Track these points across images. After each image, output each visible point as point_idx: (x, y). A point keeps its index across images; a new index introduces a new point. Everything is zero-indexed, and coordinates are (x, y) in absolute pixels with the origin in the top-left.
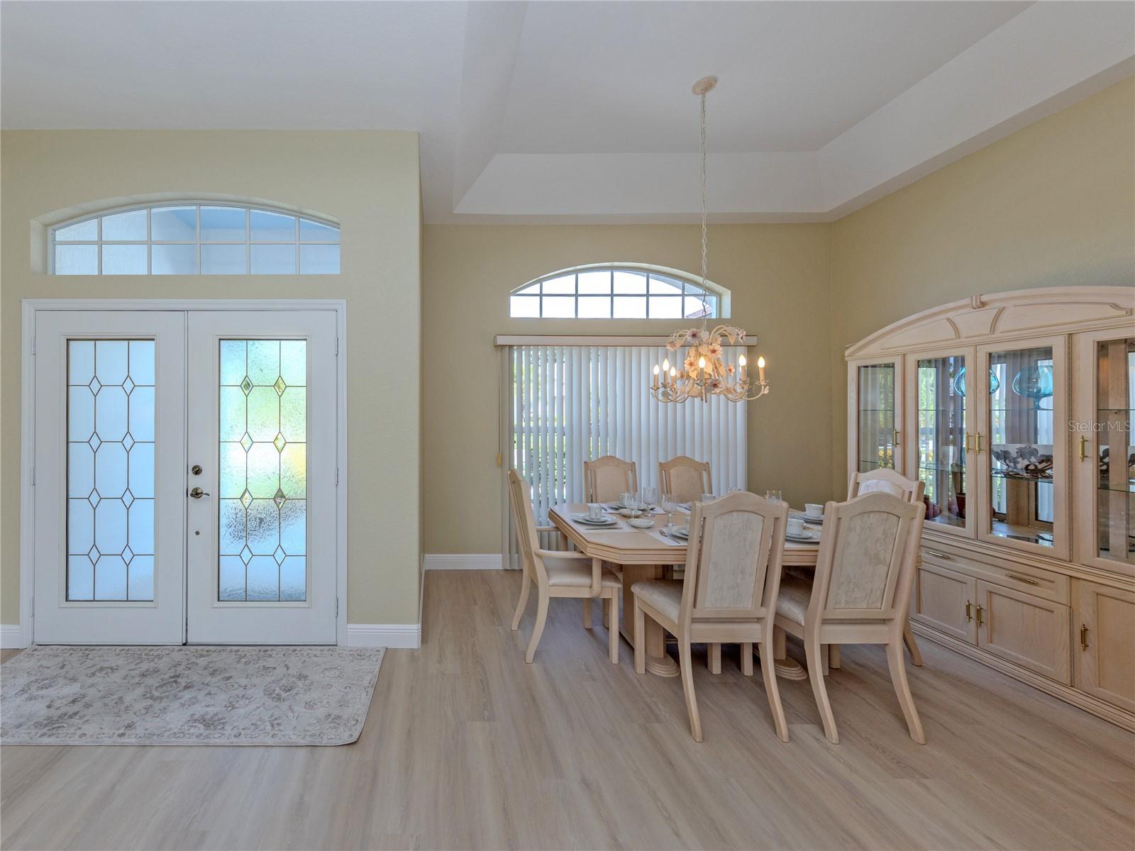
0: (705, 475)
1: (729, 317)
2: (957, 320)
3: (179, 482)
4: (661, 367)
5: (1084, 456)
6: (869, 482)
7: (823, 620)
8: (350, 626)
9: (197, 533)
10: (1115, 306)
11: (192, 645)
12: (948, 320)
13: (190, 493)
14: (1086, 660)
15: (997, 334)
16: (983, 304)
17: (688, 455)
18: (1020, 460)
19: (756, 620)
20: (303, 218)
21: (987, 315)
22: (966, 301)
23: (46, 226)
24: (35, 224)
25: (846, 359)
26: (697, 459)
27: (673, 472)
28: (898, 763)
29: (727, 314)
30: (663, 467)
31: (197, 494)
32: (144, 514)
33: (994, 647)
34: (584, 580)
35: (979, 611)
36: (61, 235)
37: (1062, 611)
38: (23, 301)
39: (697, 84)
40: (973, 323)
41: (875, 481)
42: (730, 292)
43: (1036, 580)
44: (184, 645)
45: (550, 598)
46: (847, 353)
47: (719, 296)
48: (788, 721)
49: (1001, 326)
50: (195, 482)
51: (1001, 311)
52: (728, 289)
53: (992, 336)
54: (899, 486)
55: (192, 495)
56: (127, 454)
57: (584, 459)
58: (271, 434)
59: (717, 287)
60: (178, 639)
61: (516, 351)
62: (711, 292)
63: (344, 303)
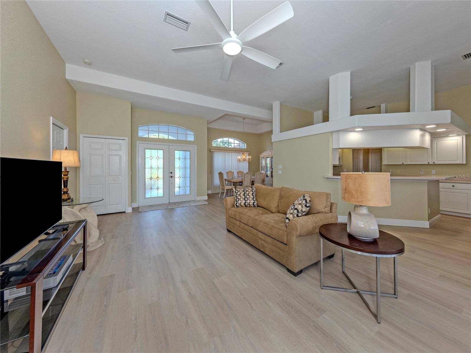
0: (243, 173)
1: (246, 148)
2: (269, 153)
4: (239, 157)
8: (197, 197)
9: (171, 184)
11: (171, 203)
20: (187, 130)
25: (260, 156)
26: (242, 171)
30: (238, 172)
31: (172, 177)
34: (231, 186)
36: (140, 128)
38: (137, 141)
47: (245, 144)
50: (171, 175)
59: (244, 143)
60: (168, 202)
61: (214, 152)
62: (244, 144)
63: (196, 146)
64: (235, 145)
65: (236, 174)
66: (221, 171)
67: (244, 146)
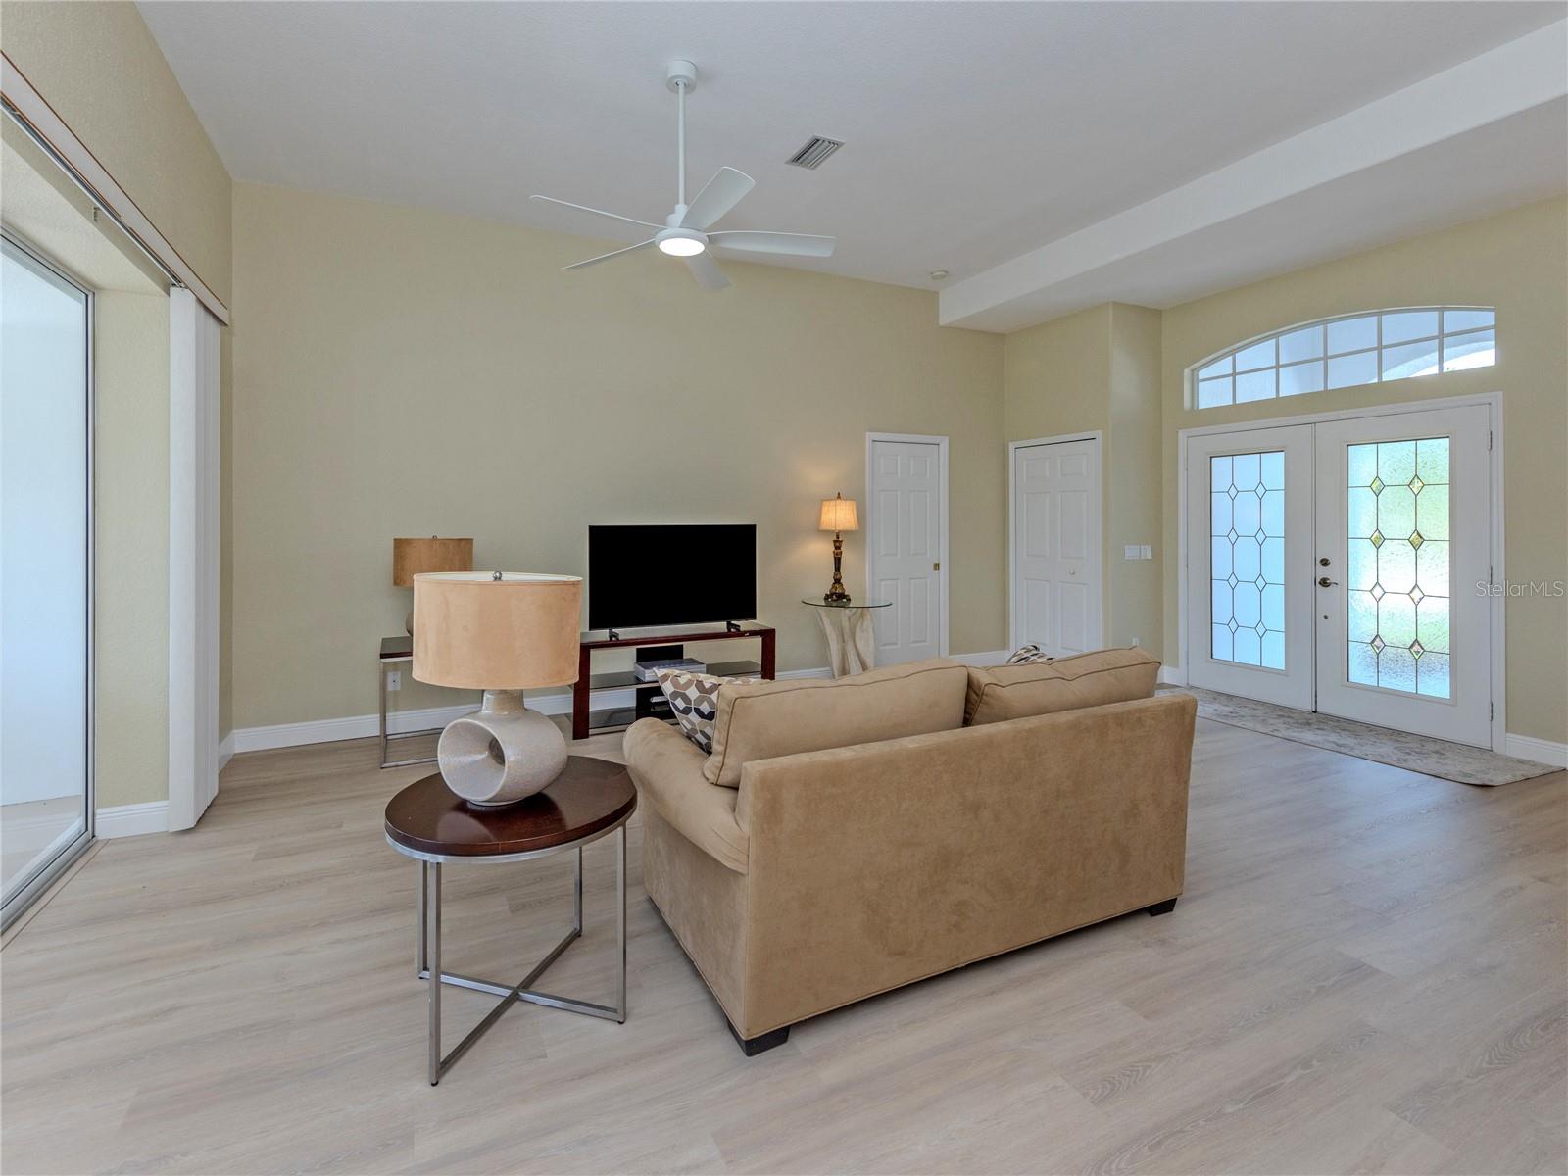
3: (1309, 572)
8: (1511, 735)
9: (1326, 618)
11: (1321, 714)
13: (1318, 580)
20: (1447, 310)
23: (1192, 371)
24: (1187, 372)
32: (1276, 597)
36: (1202, 374)
38: (1179, 431)
44: (1315, 712)
50: (1323, 573)
55: (1320, 583)
58: (1407, 530)
63: (1501, 394)
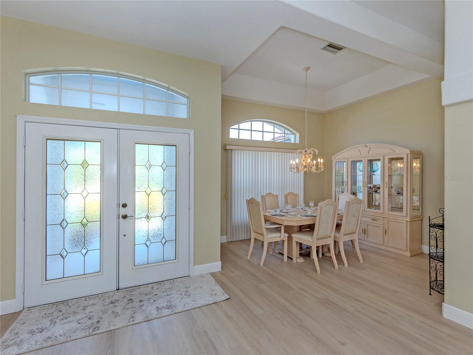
0: (297, 198)
1: (298, 143)
2: (361, 150)
3: (115, 211)
4: (296, 162)
5: (386, 187)
6: (342, 197)
7: (344, 234)
8: (195, 267)
9: (124, 236)
10: (392, 150)
11: (122, 289)
12: (359, 150)
13: (120, 216)
14: (386, 237)
15: (369, 155)
16: (367, 146)
17: (293, 192)
18: (373, 188)
19: (329, 237)
20: (170, 91)
21: (368, 149)
22: (363, 145)
23: (26, 74)
25: (332, 159)
26: (295, 193)
27: (288, 198)
28: (360, 268)
29: (298, 141)
30: (286, 196)
31: (125, 217)
33: (368, 240)
35: (365, 230)
36: (31, 80)
37: (381, 226)
38: (17, 116)
39: (305, 68)
40: (364, 151)
41: (343, 196)
42: (299, 134)
43: (376, 220)
44: (118, 290)
45: (268, 243)
46: (333, 157)
47: (295, 135)
48: (338, 264)
49: (370, 152)
50: (123, 211)
51: (370, 148)
52: (299, 133)
53: (368, 155)
54: (350, 197)
55: (122, 217)
56: (84, 199)
57: (262, 194)
59: (294, 131)
60: (114, 288)
61: (233, 152)
62: (293, 133)
63: (193, 131)
64: (276, 135)
65: (281, 200)
66: (253, 197)
67: (294, 138)
